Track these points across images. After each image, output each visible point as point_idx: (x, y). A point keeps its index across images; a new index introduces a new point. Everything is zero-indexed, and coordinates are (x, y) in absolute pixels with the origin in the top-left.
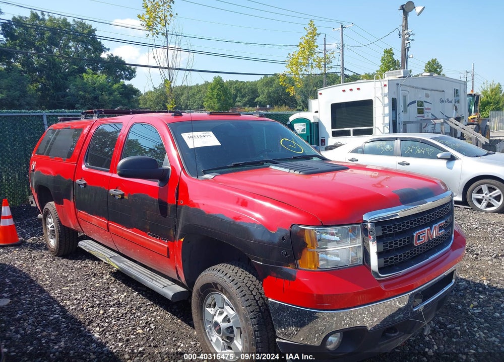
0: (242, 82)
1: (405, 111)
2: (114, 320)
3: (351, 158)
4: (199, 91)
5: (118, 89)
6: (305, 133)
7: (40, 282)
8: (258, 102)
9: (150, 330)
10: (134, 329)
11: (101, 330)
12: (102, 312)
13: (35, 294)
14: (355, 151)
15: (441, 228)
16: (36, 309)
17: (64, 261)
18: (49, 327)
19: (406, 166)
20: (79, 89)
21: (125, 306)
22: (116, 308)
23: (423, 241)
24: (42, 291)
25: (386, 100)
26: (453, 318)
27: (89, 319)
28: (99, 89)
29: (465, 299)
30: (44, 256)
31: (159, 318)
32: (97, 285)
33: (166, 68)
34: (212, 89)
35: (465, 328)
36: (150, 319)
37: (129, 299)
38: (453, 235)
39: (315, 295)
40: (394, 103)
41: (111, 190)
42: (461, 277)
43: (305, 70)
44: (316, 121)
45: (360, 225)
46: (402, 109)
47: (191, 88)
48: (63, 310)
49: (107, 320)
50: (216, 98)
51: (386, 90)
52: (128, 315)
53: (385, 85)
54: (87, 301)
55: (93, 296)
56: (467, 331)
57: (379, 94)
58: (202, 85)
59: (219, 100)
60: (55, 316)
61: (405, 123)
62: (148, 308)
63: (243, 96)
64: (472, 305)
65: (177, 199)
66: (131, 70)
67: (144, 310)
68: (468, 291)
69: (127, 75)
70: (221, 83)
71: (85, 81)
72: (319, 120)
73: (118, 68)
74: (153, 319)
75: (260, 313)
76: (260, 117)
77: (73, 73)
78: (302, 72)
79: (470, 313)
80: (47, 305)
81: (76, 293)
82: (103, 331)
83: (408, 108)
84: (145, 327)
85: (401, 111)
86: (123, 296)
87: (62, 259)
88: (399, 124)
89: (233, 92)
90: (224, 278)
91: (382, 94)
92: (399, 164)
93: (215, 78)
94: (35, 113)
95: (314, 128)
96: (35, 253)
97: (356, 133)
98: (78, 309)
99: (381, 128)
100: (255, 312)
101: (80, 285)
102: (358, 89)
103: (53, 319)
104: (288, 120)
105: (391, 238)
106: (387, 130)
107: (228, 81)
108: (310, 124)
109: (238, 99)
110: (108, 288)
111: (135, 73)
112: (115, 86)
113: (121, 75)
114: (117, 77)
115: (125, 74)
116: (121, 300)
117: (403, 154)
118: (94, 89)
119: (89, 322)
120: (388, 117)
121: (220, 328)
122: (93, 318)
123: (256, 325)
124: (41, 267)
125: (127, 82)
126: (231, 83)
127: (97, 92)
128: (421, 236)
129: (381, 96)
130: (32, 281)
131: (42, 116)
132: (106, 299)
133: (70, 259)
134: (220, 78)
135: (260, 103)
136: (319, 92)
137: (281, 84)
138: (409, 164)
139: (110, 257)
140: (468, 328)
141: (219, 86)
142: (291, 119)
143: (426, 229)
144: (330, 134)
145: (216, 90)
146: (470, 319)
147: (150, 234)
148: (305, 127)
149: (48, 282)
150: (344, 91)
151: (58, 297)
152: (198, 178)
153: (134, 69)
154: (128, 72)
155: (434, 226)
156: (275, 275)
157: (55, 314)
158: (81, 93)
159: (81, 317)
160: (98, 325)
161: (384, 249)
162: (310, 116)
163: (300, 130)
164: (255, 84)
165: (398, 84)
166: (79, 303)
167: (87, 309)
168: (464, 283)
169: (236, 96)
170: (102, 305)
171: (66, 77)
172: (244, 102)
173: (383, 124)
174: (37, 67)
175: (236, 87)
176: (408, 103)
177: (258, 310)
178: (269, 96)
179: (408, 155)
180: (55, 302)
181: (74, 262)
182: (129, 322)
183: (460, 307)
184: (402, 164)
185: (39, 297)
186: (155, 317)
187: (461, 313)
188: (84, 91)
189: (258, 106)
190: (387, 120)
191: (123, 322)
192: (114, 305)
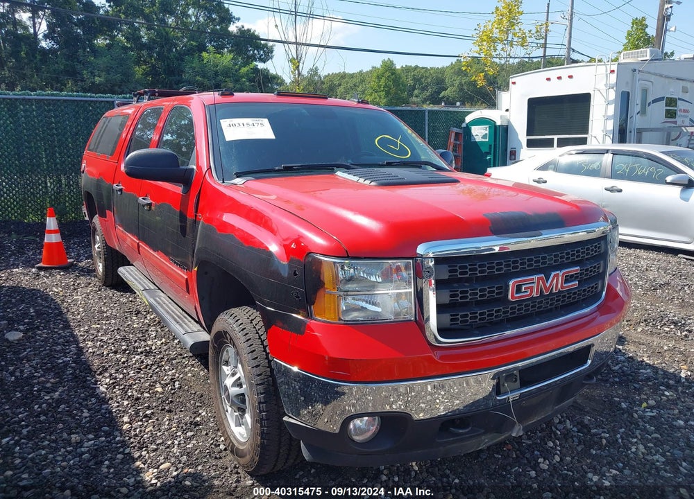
0: (423, 68)
1: (643, 112)
2: (132, 372)
3: (536, 179)
4: (363, 81)
5: (247, 74)
6: (487, 140)
7: (70, 316)
8: (443, 97)
9: (172, 389)
10: (152, 386)
11: (111, 382)
12: (123, 360)
13: (56, 330)
14: (544, 168)
15: (568, 279)
16: (47, 348)
17: (110, 292)
18: (52, 371)
19: (617, 193)
20: (197, 74)
21: (154, 356)
22: (143, 358)
23: (528, 295)
24: (67, 326)
25: (612, 95)
26: (607, 420)
27: (104, 366)
28: (222, 74)
29: (639, 395)
30: (90, 284)
31: (190, 375)
32: (135, 326)
33: (293, 43)
34: (379, 77)
35: (619, 436)
36: (177, 375)
37: (165, 347)
38: (604, 293)
39: (327, 359)
40: (625, 100)
41: (140, 198)
42: (648, 362)
43: (502, 49)
44: (505, 124)
45: (411, 261)
46: (638, 108)
47: (352, 76)
48: (80, 351)
49: (125, 371)
50: (383, 91)
51: (613, 78)
52: (154, 368)
53: (612, 71)
54: (113, 344)
55: (123, 339)
56: (620, 441)
57: (602, 86)
58: (367, 72)
59: (388, 93)
60: (65, 359)
61: (640, 132)
62: (184, 361)
63: (423, 89)
64: (645, 405)
65: (196, 212)
66: (267, 48)
67: (177, 363)
68: (650, 383)
69: (262, 55)
70: (391, 69)
71: (205, 61)
72: (509, 122)
73: (249, 44)
74: (181, 376)
75: (271, 379)
76: (359, 102)
77: (190, 51)
78: (497, 52)
79: (635, 415)
80: (64, 345)
81: (106, 333)
82: (113, 383)
83: (649, 109)
84: (167, 384)
85: (635, 113)
86: (159, 343)
87: (111, 289)
88: (631, 132)
89: (410, 82)
90: (234, 325)
91: (606, 85)
92: (607, 189)
93: (384, 62)
94: (103, 97)
95: (500, 133)
96: (83, 280)
97: (562, 143)
98: (98, 353)
99: (600, 138)
100: (262, 377)
101: (115, 324)
102: (570, 77)
103: (61, 363)
104: (464, 121)
105: (466, 284)
106: (609, 140)
107: (404, 66)
108: (496, 126)
109: (416, 92)
110: (147, 331)
111: (272, 52)
112: (244, 70)
113: (254, 55)
114: (249, 57)
115: (259, 54)
116: (153, 348)
117: (614, 175)
118: (216, 74)
119: (103, 370)
120: (612, 120)
121: (229, 394)
122: (109, 366)
123: (262, 394)
124: (80, 298)
125: (261, 66)
126: (407, 70)
127: (220, 78)
128: (523, 287)
129: (605, 88)
130: (61, 313)
131: (113, 102)
132: (136, 344)
133: (118, 290)
134: (391, 62)
135: (448, 99)
136: (512, 80)
137: (464, 69)
138: (620, 191)
139: (143, 289)
140: (622, 437)
141: (388, 74)
142: (468, 119)
143: (536, 277)
144: (524, 143)
145: (383, 79)
146: (632, 424)
147: (172, 260)
148: (487, 132)
149: (79, 317)
150: (548, 79)
151: (81, 335)
152: (223, 182)
153: (272, 47)
154: (264, 51)
155: (553, 274)
156: (281, 324)
157: (67, 357)
158: (198, 78)
159: (96, 363)
160: (111, 375)
161: (450, 301)
162: (495, 115)
163: (480, 135)
164: (442, 71)
165: (634, 70)
166: (102, 346)
167: (108, 354)
168: (649, 371)
169: (414, 88)
170: (128, 352)
171: (181, 57)
172: (424, 97)
173: (603, 131)
174: (145, 44)
175: (414, 75)
176: (650, 99)
177: (269, 373)
178: (461, 90)
179: (622, 177)
180: (76, 342)
181: (122, 295)
182: (151, 377)
183: (624, 405)
184: (611, 190)
185: (59, 334)
186: (186, 374)
187: (623, 414)
188: (203, 77)
189: (443, 104)
190: (610, 125)
191: (143, 376)
192: (142, 353)
